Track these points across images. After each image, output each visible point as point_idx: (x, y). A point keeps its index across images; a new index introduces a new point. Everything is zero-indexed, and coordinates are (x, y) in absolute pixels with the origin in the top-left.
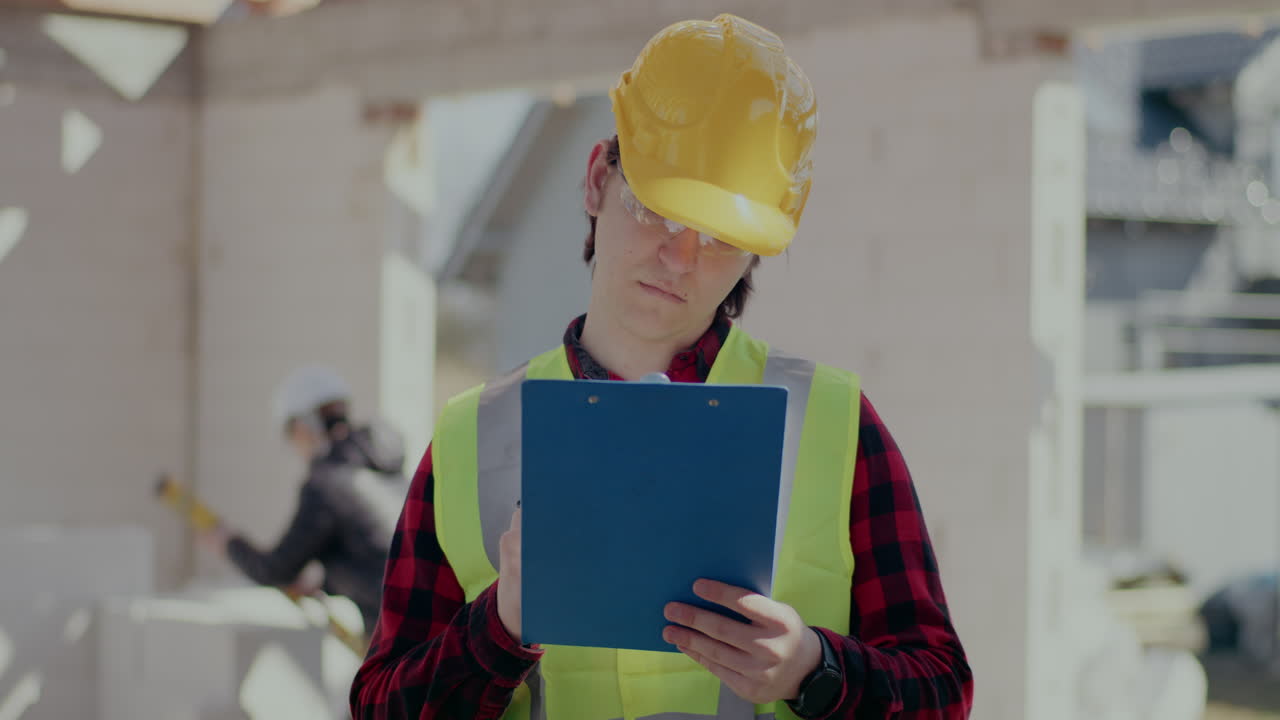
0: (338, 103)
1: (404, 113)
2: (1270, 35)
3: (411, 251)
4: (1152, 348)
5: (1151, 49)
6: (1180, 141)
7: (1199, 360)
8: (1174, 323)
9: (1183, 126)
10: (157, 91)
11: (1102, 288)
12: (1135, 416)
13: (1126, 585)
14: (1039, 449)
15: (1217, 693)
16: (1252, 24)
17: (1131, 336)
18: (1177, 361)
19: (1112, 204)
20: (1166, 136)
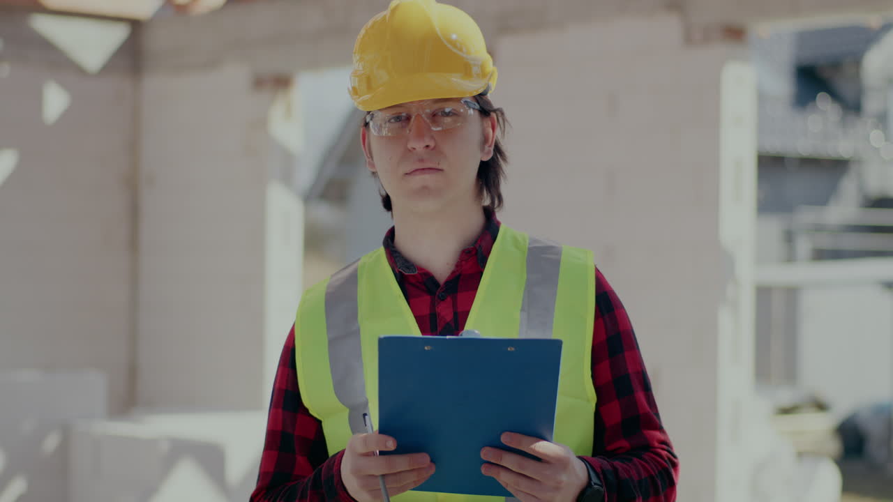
0: (235, 75)
1: (282, 82)
2: (886, 28)
3: (287, 178)
4: (804, 246)
5: (803, 38)
6: (824, 102)
7: (836, 255)
8: (819, 228)
9: (825, 91)
10: (109, 67)
11: (769, 204)
12: (792, 294)
13: (786, 411)
14: (725, 319)
15: (849, 486)
16: (873, 20)
17: (789, 238)
18: (821, 255)
19: (777, 145)
20: (814, 98)
